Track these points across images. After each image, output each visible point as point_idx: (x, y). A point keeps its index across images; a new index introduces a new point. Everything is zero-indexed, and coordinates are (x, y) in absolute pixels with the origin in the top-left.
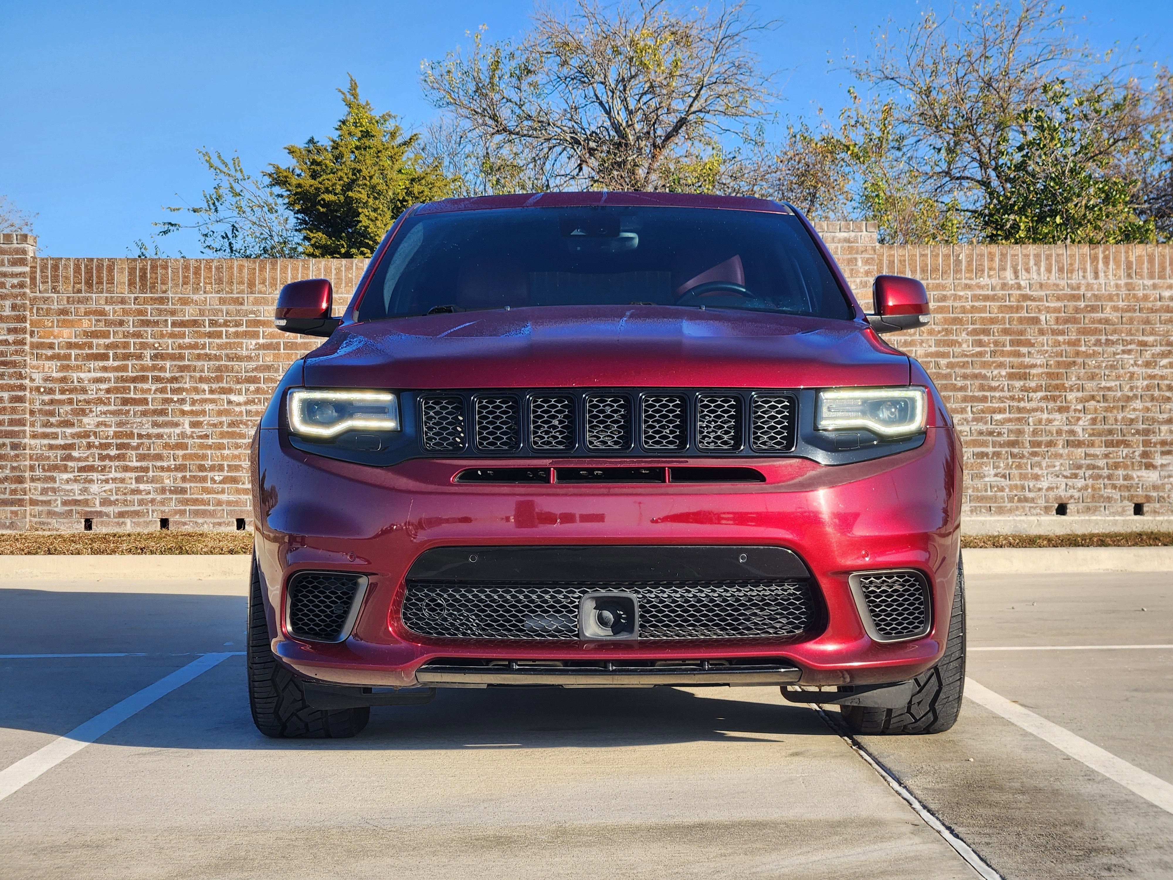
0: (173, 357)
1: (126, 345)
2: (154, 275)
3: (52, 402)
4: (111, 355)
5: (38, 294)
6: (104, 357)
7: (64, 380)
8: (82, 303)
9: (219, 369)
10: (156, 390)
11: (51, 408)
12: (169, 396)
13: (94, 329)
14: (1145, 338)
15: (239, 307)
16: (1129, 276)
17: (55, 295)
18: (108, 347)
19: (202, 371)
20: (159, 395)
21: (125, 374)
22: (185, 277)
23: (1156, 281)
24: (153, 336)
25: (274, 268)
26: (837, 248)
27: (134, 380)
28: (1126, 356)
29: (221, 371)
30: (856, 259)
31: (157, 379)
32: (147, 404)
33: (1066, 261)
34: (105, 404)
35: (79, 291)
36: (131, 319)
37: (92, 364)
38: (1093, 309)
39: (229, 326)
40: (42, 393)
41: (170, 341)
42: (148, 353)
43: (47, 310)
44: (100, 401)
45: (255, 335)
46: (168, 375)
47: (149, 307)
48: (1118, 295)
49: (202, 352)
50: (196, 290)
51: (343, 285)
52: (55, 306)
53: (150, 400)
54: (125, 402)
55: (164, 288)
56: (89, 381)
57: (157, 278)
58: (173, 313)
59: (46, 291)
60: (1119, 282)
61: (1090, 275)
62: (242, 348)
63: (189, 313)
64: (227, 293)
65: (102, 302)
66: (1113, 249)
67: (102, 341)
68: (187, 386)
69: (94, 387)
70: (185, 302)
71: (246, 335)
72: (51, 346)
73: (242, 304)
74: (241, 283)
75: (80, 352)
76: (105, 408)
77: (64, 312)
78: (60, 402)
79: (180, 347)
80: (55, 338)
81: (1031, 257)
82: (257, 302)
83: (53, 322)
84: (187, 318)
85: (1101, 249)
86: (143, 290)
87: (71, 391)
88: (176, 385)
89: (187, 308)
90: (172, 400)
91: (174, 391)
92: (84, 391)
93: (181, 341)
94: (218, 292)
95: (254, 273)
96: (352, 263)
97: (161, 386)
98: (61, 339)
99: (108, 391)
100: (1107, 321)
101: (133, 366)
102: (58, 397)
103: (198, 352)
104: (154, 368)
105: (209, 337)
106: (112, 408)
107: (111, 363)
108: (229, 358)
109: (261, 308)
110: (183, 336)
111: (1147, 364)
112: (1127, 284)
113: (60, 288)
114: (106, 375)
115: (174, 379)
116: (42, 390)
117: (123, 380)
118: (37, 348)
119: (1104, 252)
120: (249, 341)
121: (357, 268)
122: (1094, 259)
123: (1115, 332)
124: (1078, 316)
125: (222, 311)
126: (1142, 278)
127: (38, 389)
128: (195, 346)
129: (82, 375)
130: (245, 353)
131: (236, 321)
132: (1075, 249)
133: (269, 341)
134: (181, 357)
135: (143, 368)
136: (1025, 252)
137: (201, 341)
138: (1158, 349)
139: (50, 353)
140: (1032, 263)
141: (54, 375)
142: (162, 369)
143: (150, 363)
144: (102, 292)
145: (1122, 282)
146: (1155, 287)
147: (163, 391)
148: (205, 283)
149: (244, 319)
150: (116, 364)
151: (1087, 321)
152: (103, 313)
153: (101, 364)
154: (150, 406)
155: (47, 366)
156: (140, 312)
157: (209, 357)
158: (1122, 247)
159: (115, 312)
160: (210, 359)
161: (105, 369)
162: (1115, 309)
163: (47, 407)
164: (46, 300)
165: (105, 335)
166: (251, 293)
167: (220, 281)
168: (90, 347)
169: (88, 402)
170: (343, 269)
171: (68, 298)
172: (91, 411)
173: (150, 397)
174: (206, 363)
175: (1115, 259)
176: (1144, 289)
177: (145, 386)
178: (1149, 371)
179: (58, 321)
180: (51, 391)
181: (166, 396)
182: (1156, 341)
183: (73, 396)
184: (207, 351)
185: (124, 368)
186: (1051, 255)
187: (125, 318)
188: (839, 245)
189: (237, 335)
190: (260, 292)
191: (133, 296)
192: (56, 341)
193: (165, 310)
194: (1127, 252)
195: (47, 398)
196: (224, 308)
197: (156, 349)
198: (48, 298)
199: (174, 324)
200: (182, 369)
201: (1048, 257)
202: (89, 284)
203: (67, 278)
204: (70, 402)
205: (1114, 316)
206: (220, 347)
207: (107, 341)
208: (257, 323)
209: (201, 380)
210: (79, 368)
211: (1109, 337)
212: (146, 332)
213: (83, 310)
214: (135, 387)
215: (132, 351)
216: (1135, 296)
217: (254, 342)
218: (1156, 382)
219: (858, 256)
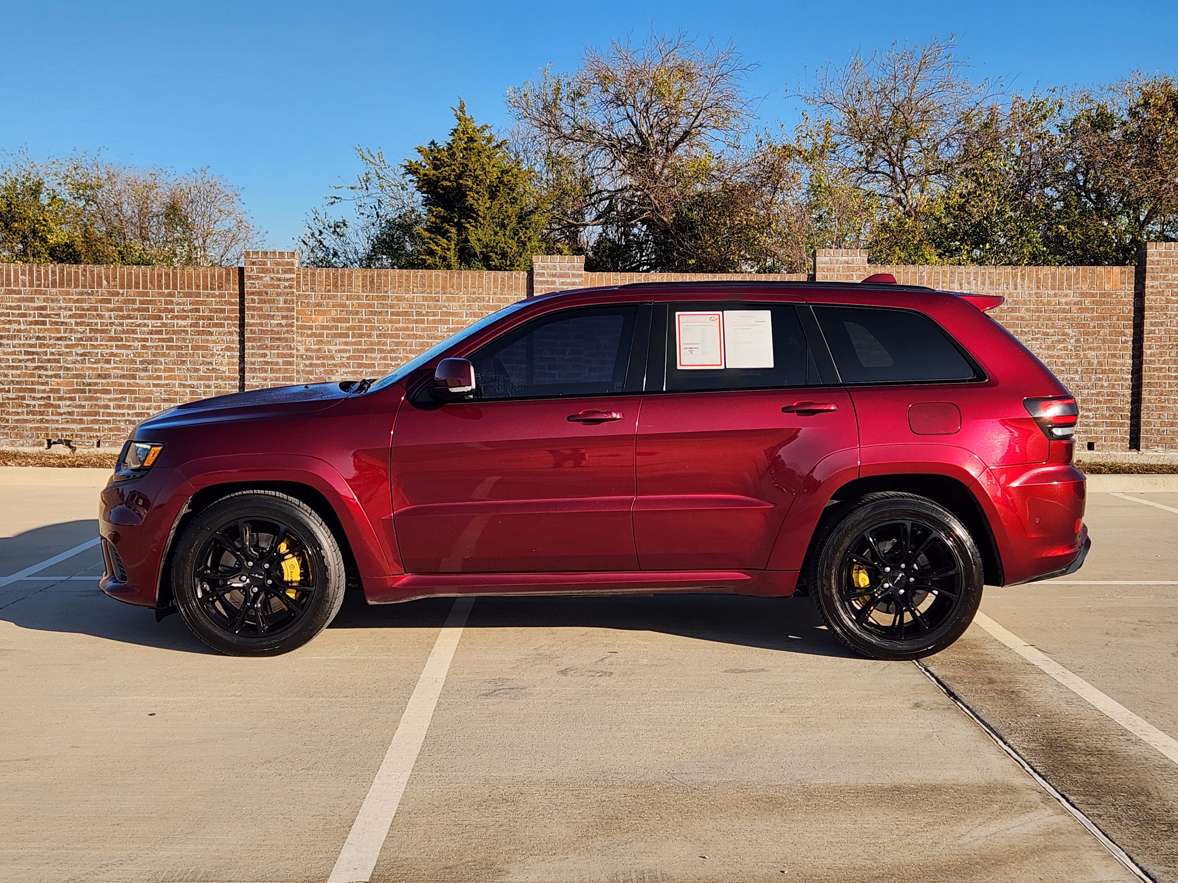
0: (391, 336)
1: (360, 328)
2: (379, 281)
3: (311, 365)
4: (350, 334)
5: (301, 293)
6: (347, 335)
7: (319, 350)
8: (331, 299)
9: (422, 344)
10: (380, 358)
11: (311, 369)
12: (389, 362)
13: (339, 316)
14: (1048, 330)
15: (436, 303)
16: (1038, 288)
17: (313, 294)
18: (348, 329)
19: (411, 346)
20: (383, 362)
21: (360, 347)
22: (399, 282)
23: (1057, 291)
24: (379, 322)
25: (459, 277)
26: (839, 267)
27: (366, 351)
28: (1034, 342)
29: (424, 346)
30: (852, 275)
31: (381, 351)
32: (375, 367)
33: (995, 277)
34: (346, 367)
35: (329, 291)
36: (364, 310)
37: (338, 340)
38: (1013, 310)
39: (429, 316)
40: (304, 359)
41: (390, 325)
42: (375, 333)
43: (307, 303)
44: (343, 365)
45: (447, 322)
46: (388, 348)
47: (376, 302)
48: (1030, 301)
49: (411, 333)
50: (407, 291)
51: (506, 289)
52: (313, 301)
53: (376, 365)
54: (360, 366)
55: (386, 289)
56: (336, 351)
57: (381, 283)
58: (392, 306)
59: (307, 290)
60: (1031, 292)
61: (1011, 286)
62: (438, 330)
63: (403, 306)
64: (428, 293)
65: (345, 298)
66: (1028, 268)
67: (344, 325)
68: (401, 355)
69: (339, 355)
70: (399, 299)
71: (440, 322)
72: (311, 328)
73: (438, 301)
74: (438, 287)
75: (329, 332)
76: (347, 370)
77: (319, 305)
78: (317, 365)
79: (397, 329)
80: (313, 322)
81: (972, 274)
82: (448, 300)
83: (311, 311)
84: (401, 310)
85: (1020, 268)
86: (372, 290)
87: (324, 358)
88: (394, 355)
89: (401, 303)
90: (391, 365)
91: (392, 359)
92: (333, 358)
93: (397, 325)
94: (422, 293)
95: (446, 281)
96: (512, 275)
97: (383, 355)
98: (317, 323)
99: (348, 358)
100: (1022, 318)
101: (365, 341)
102: (315, 362)
103: (408, 333)
104: (379, 343)
105: (416, 323)
106: (351, 369)
107: (350, 339)
108: (429, 337)
109: (451, 304)
110: (398, 322)
111: (1048, 348)
112: (1036, 293)
113: (317, 288)
114: (347, 347)
115: (392, 351)
116: (304, 357)
117: (359, 351)
118: (301, 329)
119: (1021, 271)
120: (443, 326)
121: (515, 278)
122: (1015, 276)
123: (1027, 325)
124: (1002, 314)
125: (425, 306)
126: (1047, 289)
127: (302, 356)
128: (406, 329)
129: (331, 347)
130: (440, 334)
131: (434, 312)
132: (1002, 269)
133: (456, 326)
134: (397, 336)
135: (372, 343)
136: (968, 270)
137: (410, 325)
138: (1056, 338)
139: (310, 332)
140: (972, 278)
141: (313, 347)
142: (385, 344)
143: (376, 340)
144: (344, 292)
145: (1033, 292)
146: (1055, 295)
147: (385, 358)
148: (413, 286)
149: (440, 311)
150: (354, 340)
151: (1008, 318)
152: (345, 306)
153: (344, 340)
154: (377, 369)
155: (307, 341)
156: (370, 306)
157: (416, 337)
158: (1034, 268)
159: (353, 305)
160: (416, 338)
161: (346, 343)
162: (1028, 310)
163: (308, 369)
164: (306, 297)
165: (347, 321)
166: (444, 294)
167: (423, 285)
168: (337, 329)
169: (335, 365)
170: (506, 278)
171: (322, 295)
172: (337, 372)
173: (376, 363)
174: (414, 341)
175: (1029, 276)
176: (1048, 297)
177: (373, 355)
178: (1050, 352)
179: (315, 311)
180: (311, 358)
181: (387, 362)
182: (1055, 332)
183: (325, 361)
184: (415, 332)
185: (359, 343)
186: (986, 273)
187: (359, 309)
188: (841, 266)
189: (434, 322)
190: (450, 293)
191: (365, 294)
192: (314, 324)
193: (387, 304)
194: (1037, 272)
195: (307, 362)
196: (426, 303)
197: (380, 330)
198: (309, 295)
199: (392, 314)
200: (397, 344)
201: (983, 274)
202: (335, 285)
203: (321, 282)
204: (323, 365)
205: (1027, 315)
206: (423, 330)
207: (348, 325)
208: (448, 314)
209: (411, 352)
210: (329, 343)
211: (1023, 329)
212: (374, 319)
213: (332, 304)
214: (366, 356)
215: (364, 331)
216: (1041, 302)
217: (446, 327)
218: (1054, 360)
219: (854, 273)
